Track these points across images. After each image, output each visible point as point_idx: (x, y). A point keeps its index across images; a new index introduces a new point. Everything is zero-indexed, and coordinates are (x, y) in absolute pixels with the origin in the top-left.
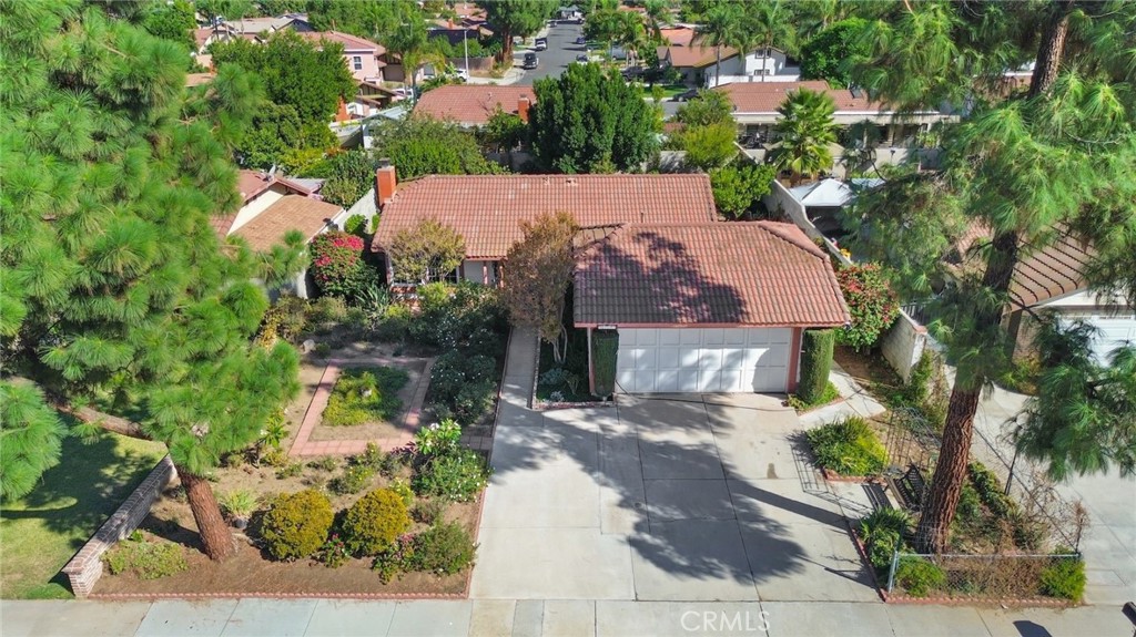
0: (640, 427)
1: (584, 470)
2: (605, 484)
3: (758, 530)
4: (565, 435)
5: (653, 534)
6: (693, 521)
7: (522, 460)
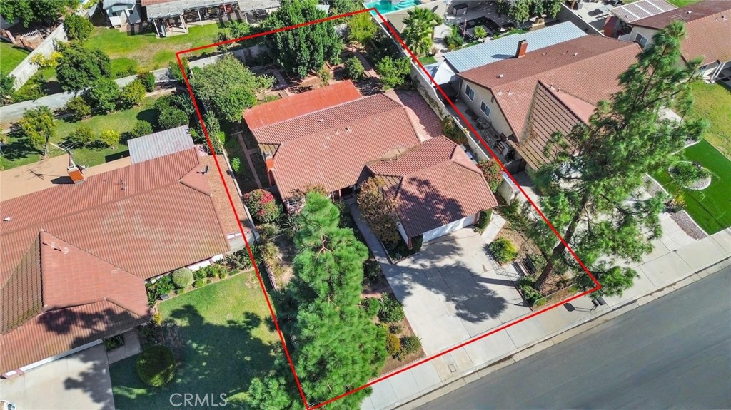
0: (433, 260)
1: (428, 289)
2: (437, 293)
3: (490, 296)
4: (411, 274)
5: (462, 309)
6: (471, 299)
7: (404, 292)
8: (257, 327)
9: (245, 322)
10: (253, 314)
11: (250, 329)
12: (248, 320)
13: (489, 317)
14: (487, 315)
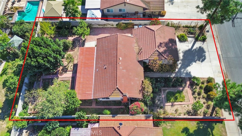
1: (190, 66)
3: (198, 50)
4: (182, 68)
5: (200, 60)
6: (197, 55)
7: (189, 74)
8: (189, 130)
9: (186, 134)
10: (183, 129)
11: (189, 133)
12: (185, 132)
13: (205, 54)
14: (204, 54)
